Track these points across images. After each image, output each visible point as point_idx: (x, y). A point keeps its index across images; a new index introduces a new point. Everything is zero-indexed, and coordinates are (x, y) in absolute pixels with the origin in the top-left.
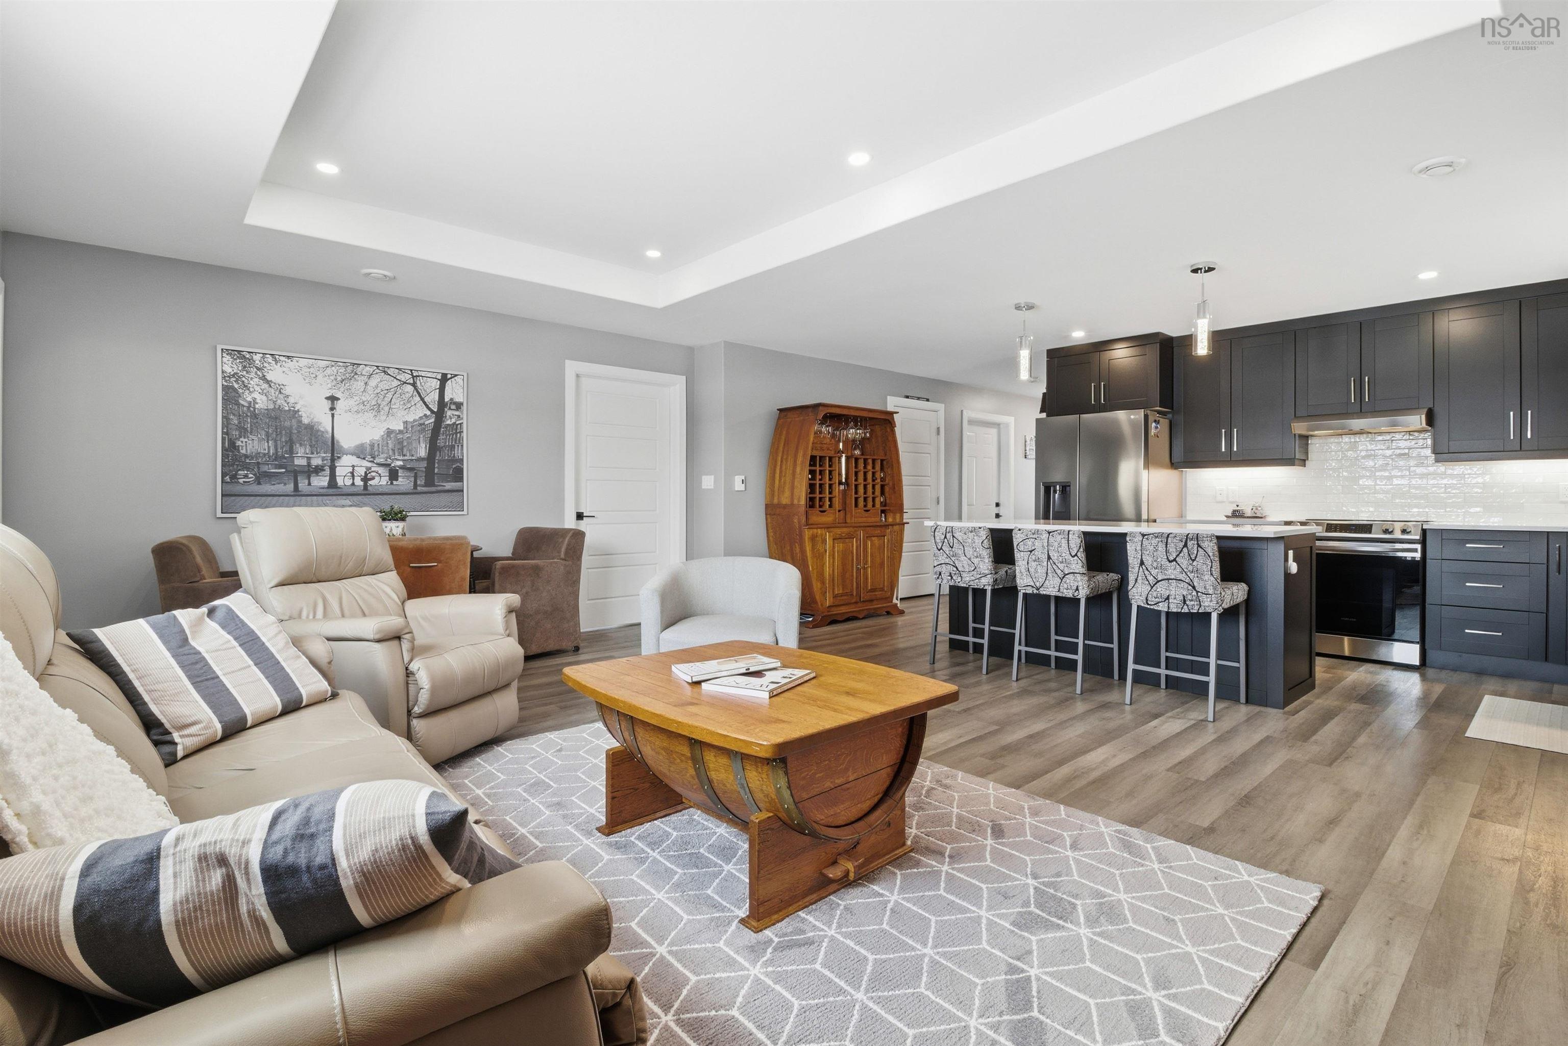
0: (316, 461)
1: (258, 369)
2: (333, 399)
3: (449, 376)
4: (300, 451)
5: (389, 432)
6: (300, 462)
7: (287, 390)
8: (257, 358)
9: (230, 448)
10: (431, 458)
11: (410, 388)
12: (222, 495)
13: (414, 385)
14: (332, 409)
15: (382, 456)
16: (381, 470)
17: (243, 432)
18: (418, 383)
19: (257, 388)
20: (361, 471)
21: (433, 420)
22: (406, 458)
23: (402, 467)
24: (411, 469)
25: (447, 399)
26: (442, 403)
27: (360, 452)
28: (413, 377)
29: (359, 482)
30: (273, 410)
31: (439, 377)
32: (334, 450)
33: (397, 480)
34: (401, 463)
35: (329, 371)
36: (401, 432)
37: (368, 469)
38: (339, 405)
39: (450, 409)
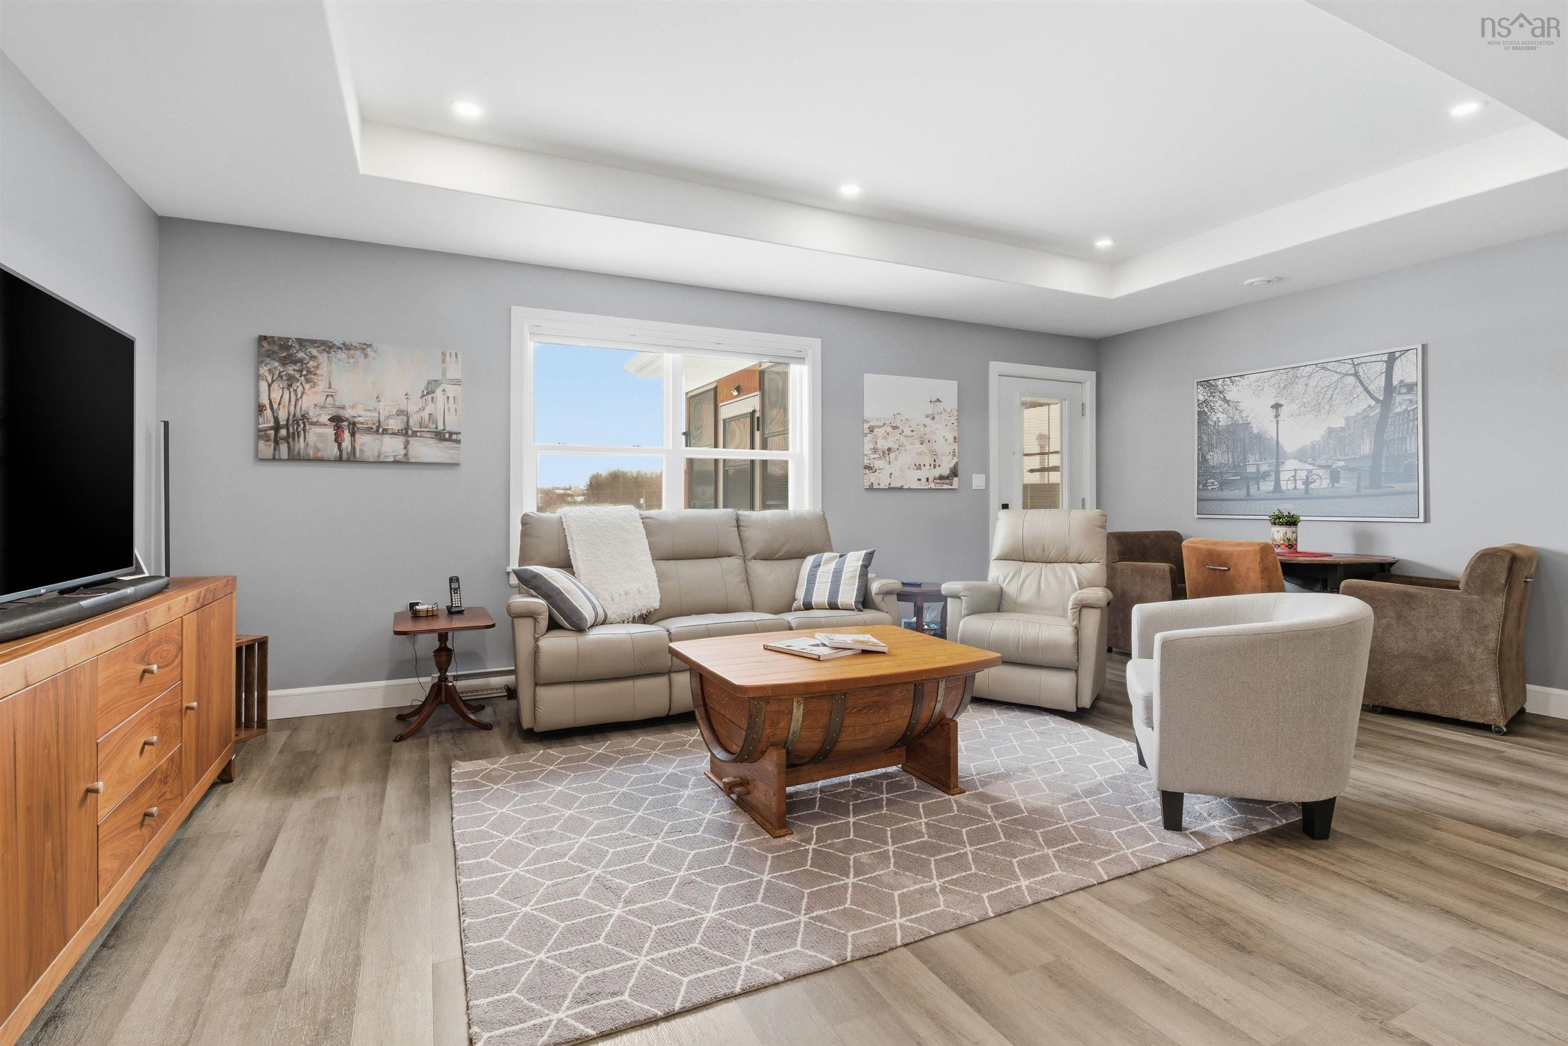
0: (1264, 468)
1: (1220, 392)
2: (1277, 406)
3: (1397, 354)
4: (1251, 459)
5: (1331, 431)
6: (1251, 469)
7: (1242, 406)
8: (1219, 383)
9: (1203, 461)
10: (1376, 455)
11: (1352, 379)
12: (1198, 500)
13: (1356, 375)
14: (1277, 416)
15: (1323, 457)
16: (1321, 472)
17: (1211, 447)
18: (1361, 373)
19: (1220, 409)
20: (1302, 475)
21: (1378, 411)
22: (1348, 457)
23: (1343, 468)
24: (1353, 470)
25: (1395, 382)
26: (1389, 388)
27: (1301, 455)
28: (1354, 366)
29: (1300, 486)
30: (1231, 425)
31: (1385, 358)
32: (1278, 455)
33: (1338, 482)
34: (1343, 463)
35: (1273, 381)
36: (1342, 429)
37: (1310, 471)
38: (1283, 411)
39: (1400, 393)
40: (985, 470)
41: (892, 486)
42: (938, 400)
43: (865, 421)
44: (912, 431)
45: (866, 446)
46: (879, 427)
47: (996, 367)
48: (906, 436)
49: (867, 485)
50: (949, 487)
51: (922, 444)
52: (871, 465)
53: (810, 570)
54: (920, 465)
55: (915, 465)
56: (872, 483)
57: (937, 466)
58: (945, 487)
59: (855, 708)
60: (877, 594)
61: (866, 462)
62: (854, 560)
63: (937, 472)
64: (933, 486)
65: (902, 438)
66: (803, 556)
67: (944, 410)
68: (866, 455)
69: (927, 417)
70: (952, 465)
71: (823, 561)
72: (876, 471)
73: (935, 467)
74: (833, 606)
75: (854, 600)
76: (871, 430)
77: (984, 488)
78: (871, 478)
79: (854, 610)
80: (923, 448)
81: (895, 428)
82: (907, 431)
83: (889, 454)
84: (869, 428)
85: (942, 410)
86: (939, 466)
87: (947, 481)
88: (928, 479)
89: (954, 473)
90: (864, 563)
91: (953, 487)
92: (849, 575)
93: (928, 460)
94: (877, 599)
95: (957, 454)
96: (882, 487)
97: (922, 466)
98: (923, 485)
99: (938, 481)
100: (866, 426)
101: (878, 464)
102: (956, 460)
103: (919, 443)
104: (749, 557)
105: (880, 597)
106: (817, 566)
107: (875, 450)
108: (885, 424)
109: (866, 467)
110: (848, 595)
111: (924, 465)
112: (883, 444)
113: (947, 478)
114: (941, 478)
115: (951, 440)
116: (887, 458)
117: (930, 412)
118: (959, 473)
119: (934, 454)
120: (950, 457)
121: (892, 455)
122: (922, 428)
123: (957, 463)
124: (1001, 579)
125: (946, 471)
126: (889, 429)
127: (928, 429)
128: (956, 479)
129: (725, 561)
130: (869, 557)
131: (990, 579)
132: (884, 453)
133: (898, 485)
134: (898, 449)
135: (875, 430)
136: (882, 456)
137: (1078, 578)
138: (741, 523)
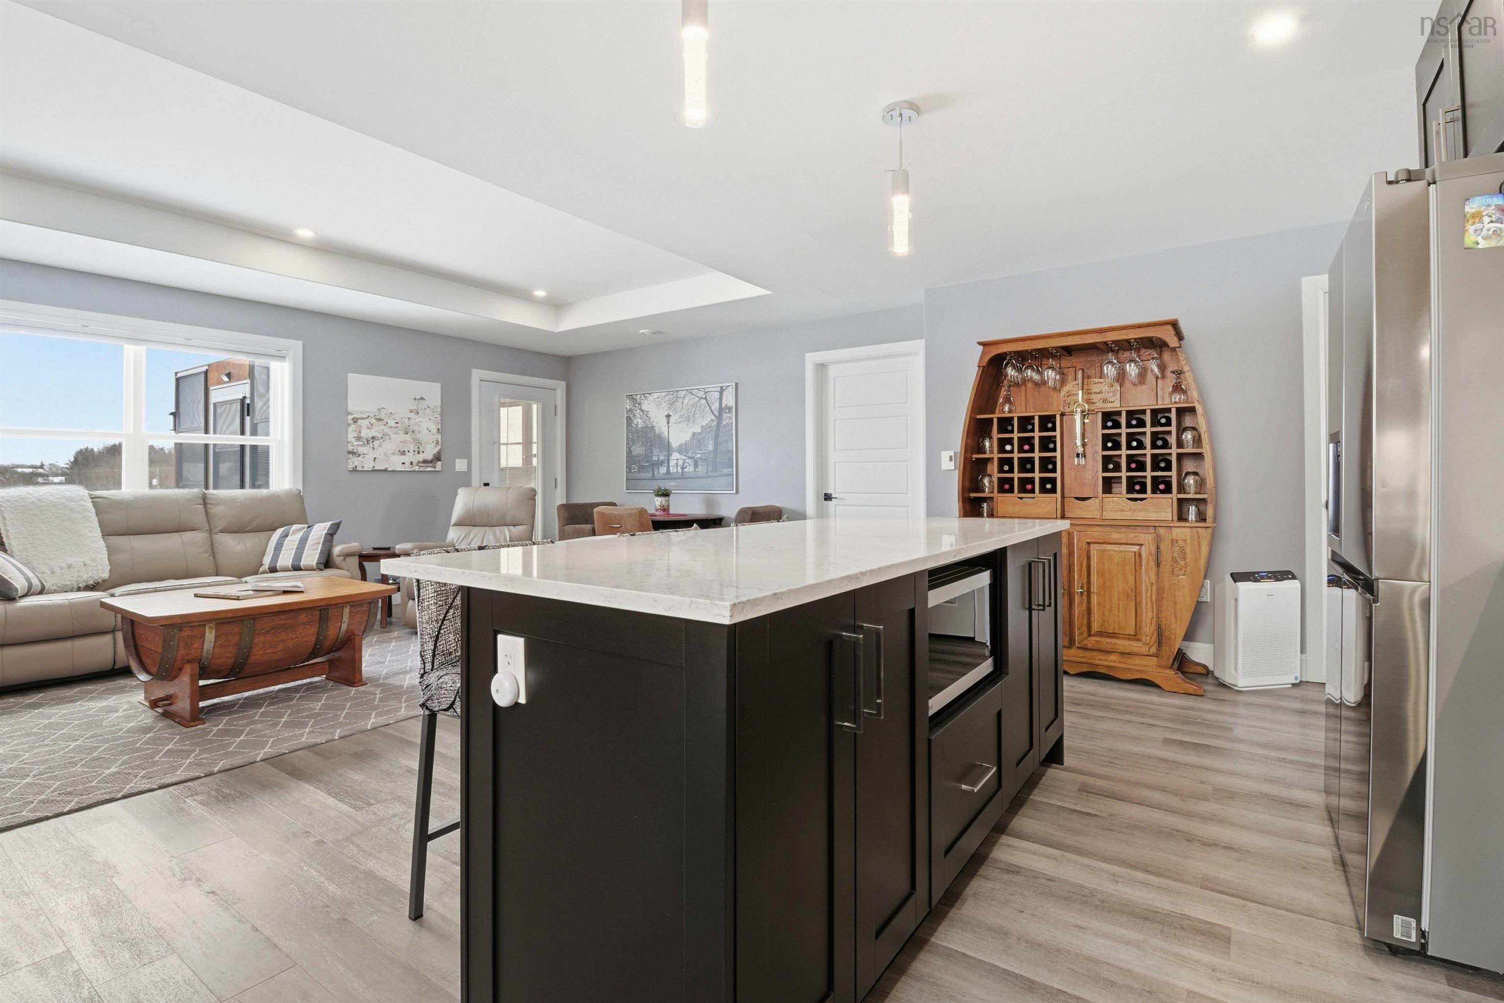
0: (662, 458)
1: (639, 404)
2: (668, 416)
3: (724, 388)
4: (655, 451)
5: (694, 434)
6: (655, 458)
7: (650, 415)
8: (638, 397)
9: (629, 452)
10: (715, 451)
11: (704, 402)
12: (627, 479)
13: (706, 399)
14: (668, 423)
15: (691, 451)
16: (690, 461)
17: (634, 444)
18: (708, 396)
19: (639, 416)
20: (681, 462)
21: (715, 423)
22: (702, 452)
23: (700, 459)
24: (704, 460)
25: (723, 405)
26: (721, 409)
27: (682, 450)
28: (706, 393)
29: (680, 470)
30: (645, 427)
31: (719, 390)
32: (669, 449)
33: (697, 468)
34: (699, 456)
35: (666, 399)
36: (699, 433)
37: (684, 460)
38: (672, 419)
39: (725, 413)
40: (468, 456)
41: (376, 468)
42: (422, 399)
43: (349, 413)
44: (397, 423)
45: (349, 435)
46: (363, 419)
47: (477, 374)
48: (391, 427)
49: (351, 467)
50: (432, 469)
51: (407, 433)
52: (355, 451)
53: (278, 540)
54: (404, 451)
55: (399, 451)
56: (356, 466)
57: (421, 452)
58: (429, 469)
59: (263, 629)
60: (339, 556)
61: (350, 448)
62: (320, 530)
63: (421, 457)
64: (417, 468)
65: (386, 429)
66: (275, 530)
67: (428, 407)
68: (349, 442)
69: (411, 411)
70: (435, 451)
71: (291, 531)
72: (359, 455)
73: (419, 452)
74: (296, 568)
75: (315, 562)
76: (355, 421)
77: (466, 470)
78: (355, 462)
79: (315, 570)
80: (408, 437)
81: (379, 420)
82: (391, 423)
83: (373, 442)
84: (353, 419)
85: (426, 407)
86: (423, 452)
87: (431, 465)
88: (412, 463)
89: (438, 458)
90: (329, 532)
91: (436, 469)
92: (313, 542)
93: (411, 447)
94: (338, 560)
95: (440, 443)
96: (365, 469)
97: (406, 453)
98: (407, 467)
99: (422, 465)
100: (350, 417)
101: (361, 450)
102: (439, 447)
103: (402, 432)
104: (217, 530)
105: (341, 558)
106: (285, 535)
107: (359, 438)
108: (369, 416)
109: (349, 452)
110: (311, 557)
111: (408, 451)
112: (366, 433)
113: (431, 462)
114: (425, 462)
115: (434, 430)
116: (371, 444)
117: (414, 407)
118: (442, 458)
119: (418, 442)
120: (434, 444)
121: (376, 443)
122: (406, 421)
123: (440, 450)
124: (455, 540)
125: (429, 456)
126: (373, 421)
127: (412, 422)
128: (439, 463)
129: (187, 536)
130: (335, 528)
131: (447, 541)
132: (368, 441)
133: (383, 468)
134: (382, 438)
135: (359, 421)
136: (366, 444)
137: (510, 537)
138: (208, 501)
